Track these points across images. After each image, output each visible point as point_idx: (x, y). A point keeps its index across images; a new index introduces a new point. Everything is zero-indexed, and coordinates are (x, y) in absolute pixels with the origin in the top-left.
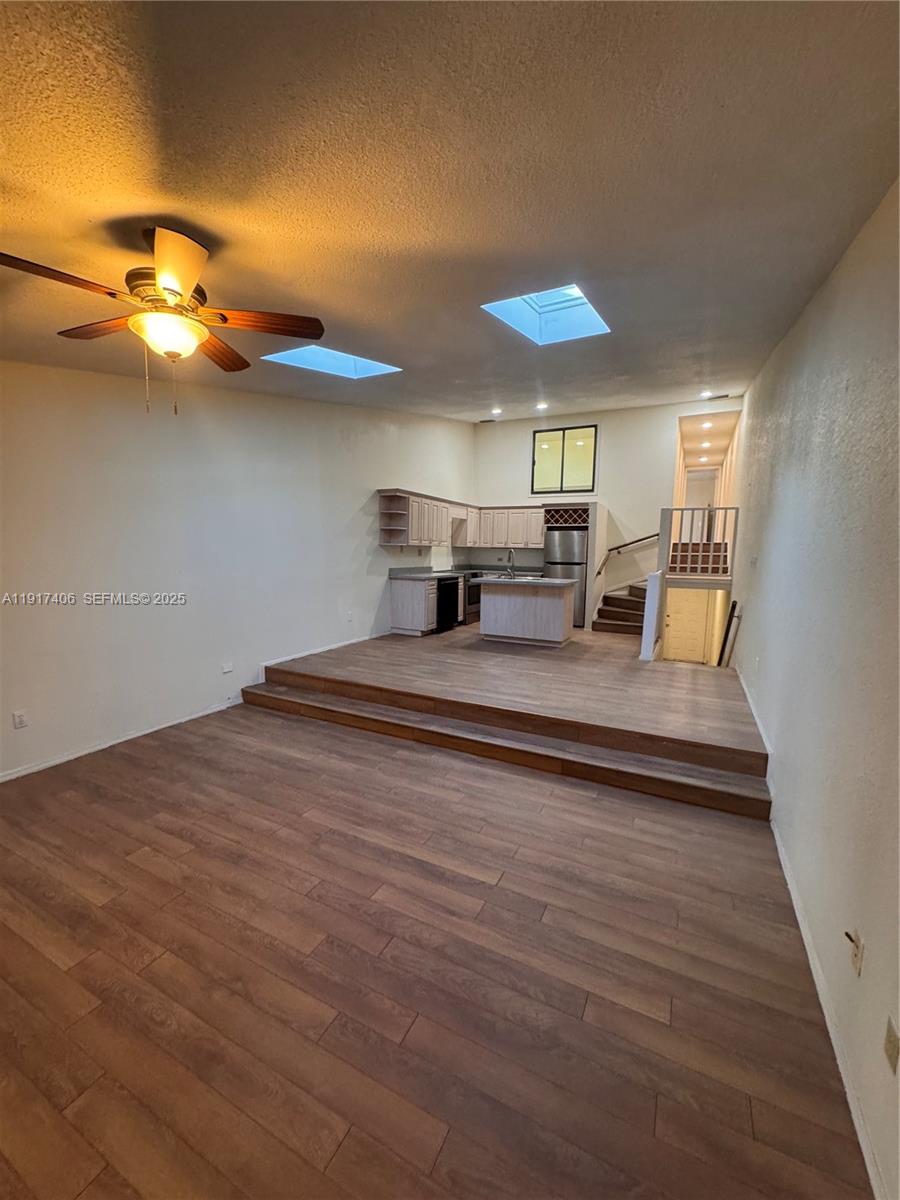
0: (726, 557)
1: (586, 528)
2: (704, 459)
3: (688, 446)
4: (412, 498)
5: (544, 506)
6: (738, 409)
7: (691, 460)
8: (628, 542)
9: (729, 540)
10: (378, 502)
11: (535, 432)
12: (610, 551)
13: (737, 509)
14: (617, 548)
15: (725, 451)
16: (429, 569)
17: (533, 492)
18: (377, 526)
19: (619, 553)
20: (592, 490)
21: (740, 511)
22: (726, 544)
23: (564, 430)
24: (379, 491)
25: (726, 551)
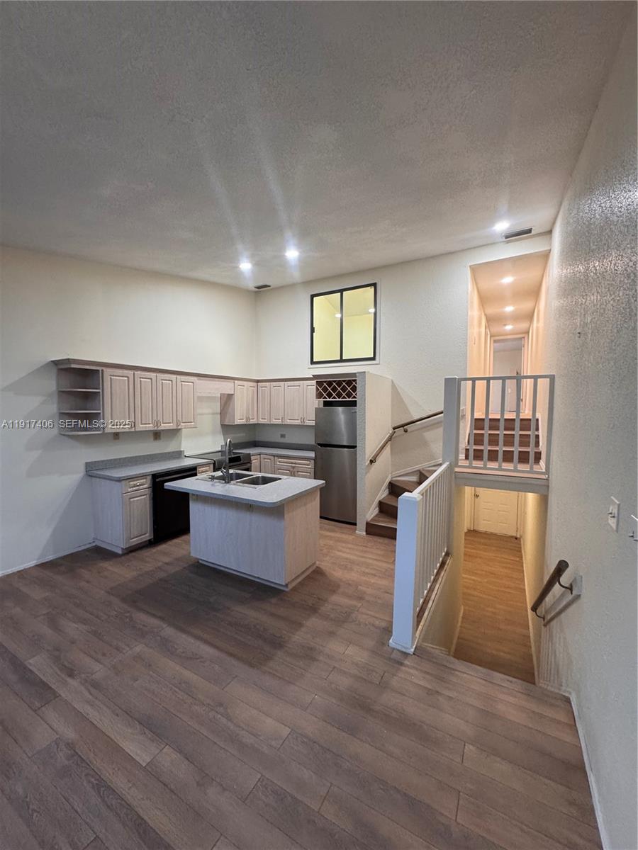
0: (537, 437)
1: (354, 404)
2: (509, 327)
3: (491, 310)
4: (108, 371)
5: (315, 377)
6: (547, 248)
7: (496, 329)
8: (415, 418)
9: (542, 415)
10: (54, 377)
11: (313, 297)
12: (394, 429)
13: (552, 378)
14: (403, 426)
15: (530, 316)
16: (178, 455)
17: (312, 362)
18: (53, 408)
19: (406, 431)
20: (373, 359)
21: (556, 379)
22: (537, 420)
23: (341, 291)
24: (55, 363)
25: (537, 429)
